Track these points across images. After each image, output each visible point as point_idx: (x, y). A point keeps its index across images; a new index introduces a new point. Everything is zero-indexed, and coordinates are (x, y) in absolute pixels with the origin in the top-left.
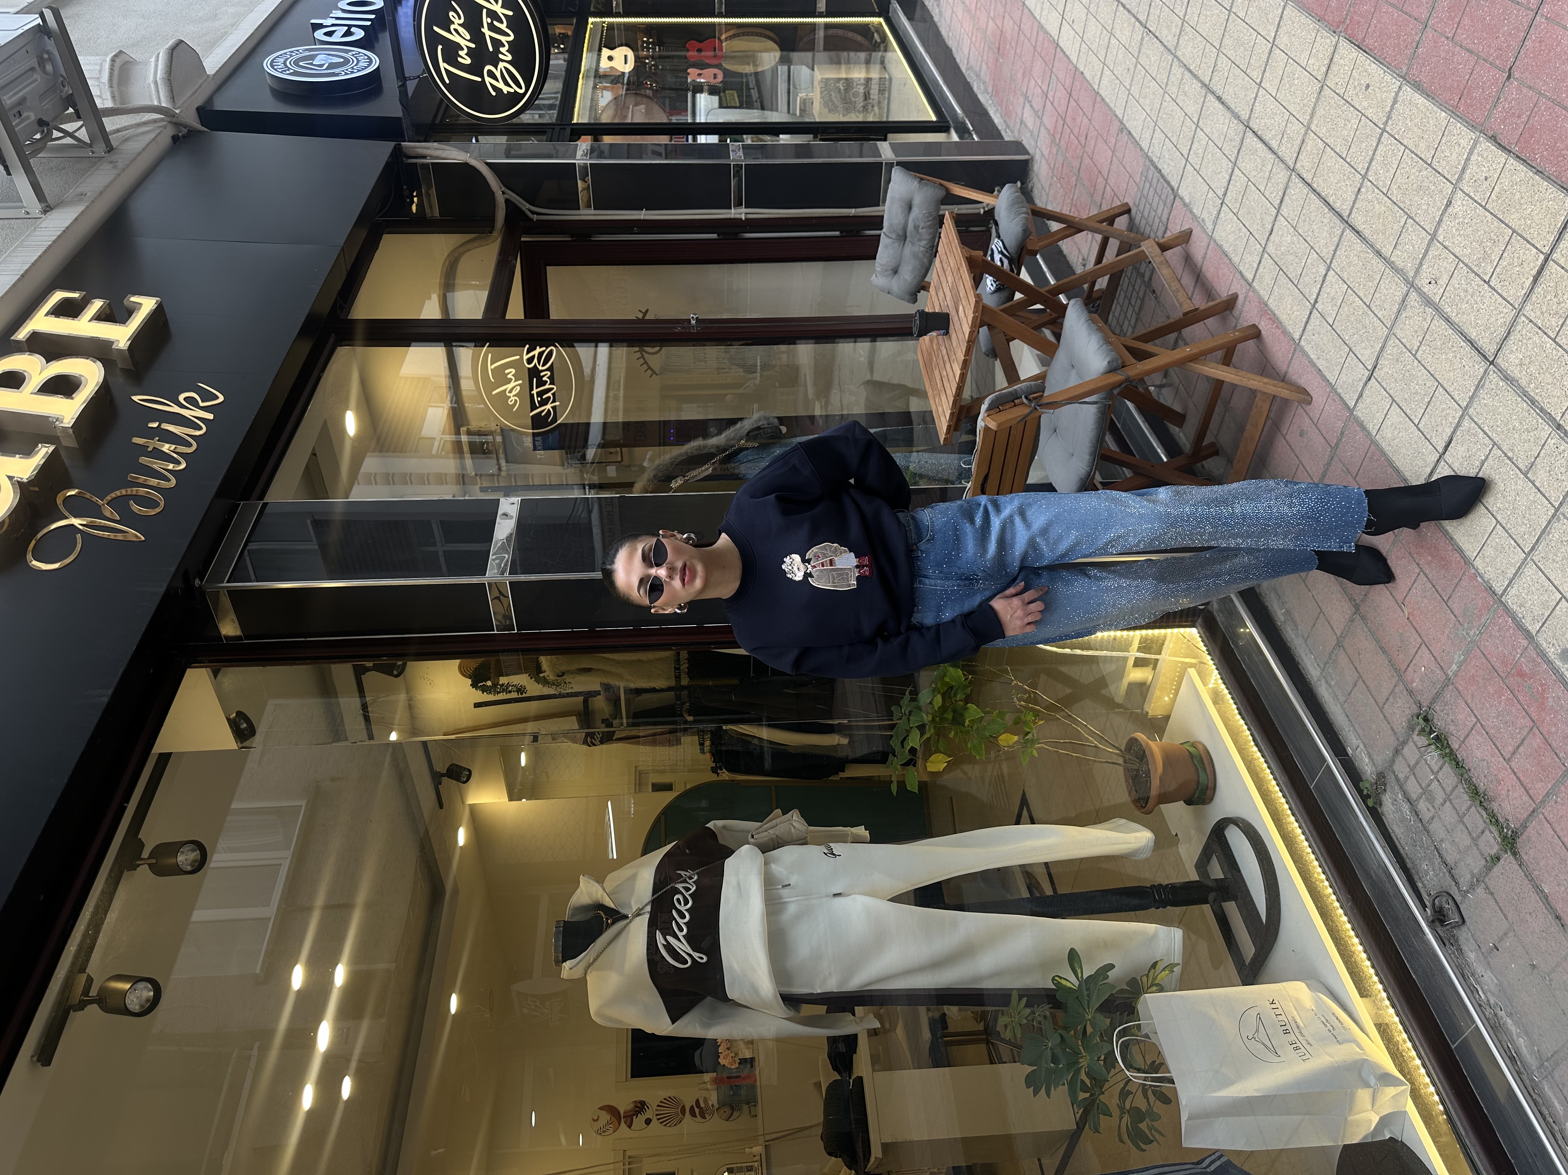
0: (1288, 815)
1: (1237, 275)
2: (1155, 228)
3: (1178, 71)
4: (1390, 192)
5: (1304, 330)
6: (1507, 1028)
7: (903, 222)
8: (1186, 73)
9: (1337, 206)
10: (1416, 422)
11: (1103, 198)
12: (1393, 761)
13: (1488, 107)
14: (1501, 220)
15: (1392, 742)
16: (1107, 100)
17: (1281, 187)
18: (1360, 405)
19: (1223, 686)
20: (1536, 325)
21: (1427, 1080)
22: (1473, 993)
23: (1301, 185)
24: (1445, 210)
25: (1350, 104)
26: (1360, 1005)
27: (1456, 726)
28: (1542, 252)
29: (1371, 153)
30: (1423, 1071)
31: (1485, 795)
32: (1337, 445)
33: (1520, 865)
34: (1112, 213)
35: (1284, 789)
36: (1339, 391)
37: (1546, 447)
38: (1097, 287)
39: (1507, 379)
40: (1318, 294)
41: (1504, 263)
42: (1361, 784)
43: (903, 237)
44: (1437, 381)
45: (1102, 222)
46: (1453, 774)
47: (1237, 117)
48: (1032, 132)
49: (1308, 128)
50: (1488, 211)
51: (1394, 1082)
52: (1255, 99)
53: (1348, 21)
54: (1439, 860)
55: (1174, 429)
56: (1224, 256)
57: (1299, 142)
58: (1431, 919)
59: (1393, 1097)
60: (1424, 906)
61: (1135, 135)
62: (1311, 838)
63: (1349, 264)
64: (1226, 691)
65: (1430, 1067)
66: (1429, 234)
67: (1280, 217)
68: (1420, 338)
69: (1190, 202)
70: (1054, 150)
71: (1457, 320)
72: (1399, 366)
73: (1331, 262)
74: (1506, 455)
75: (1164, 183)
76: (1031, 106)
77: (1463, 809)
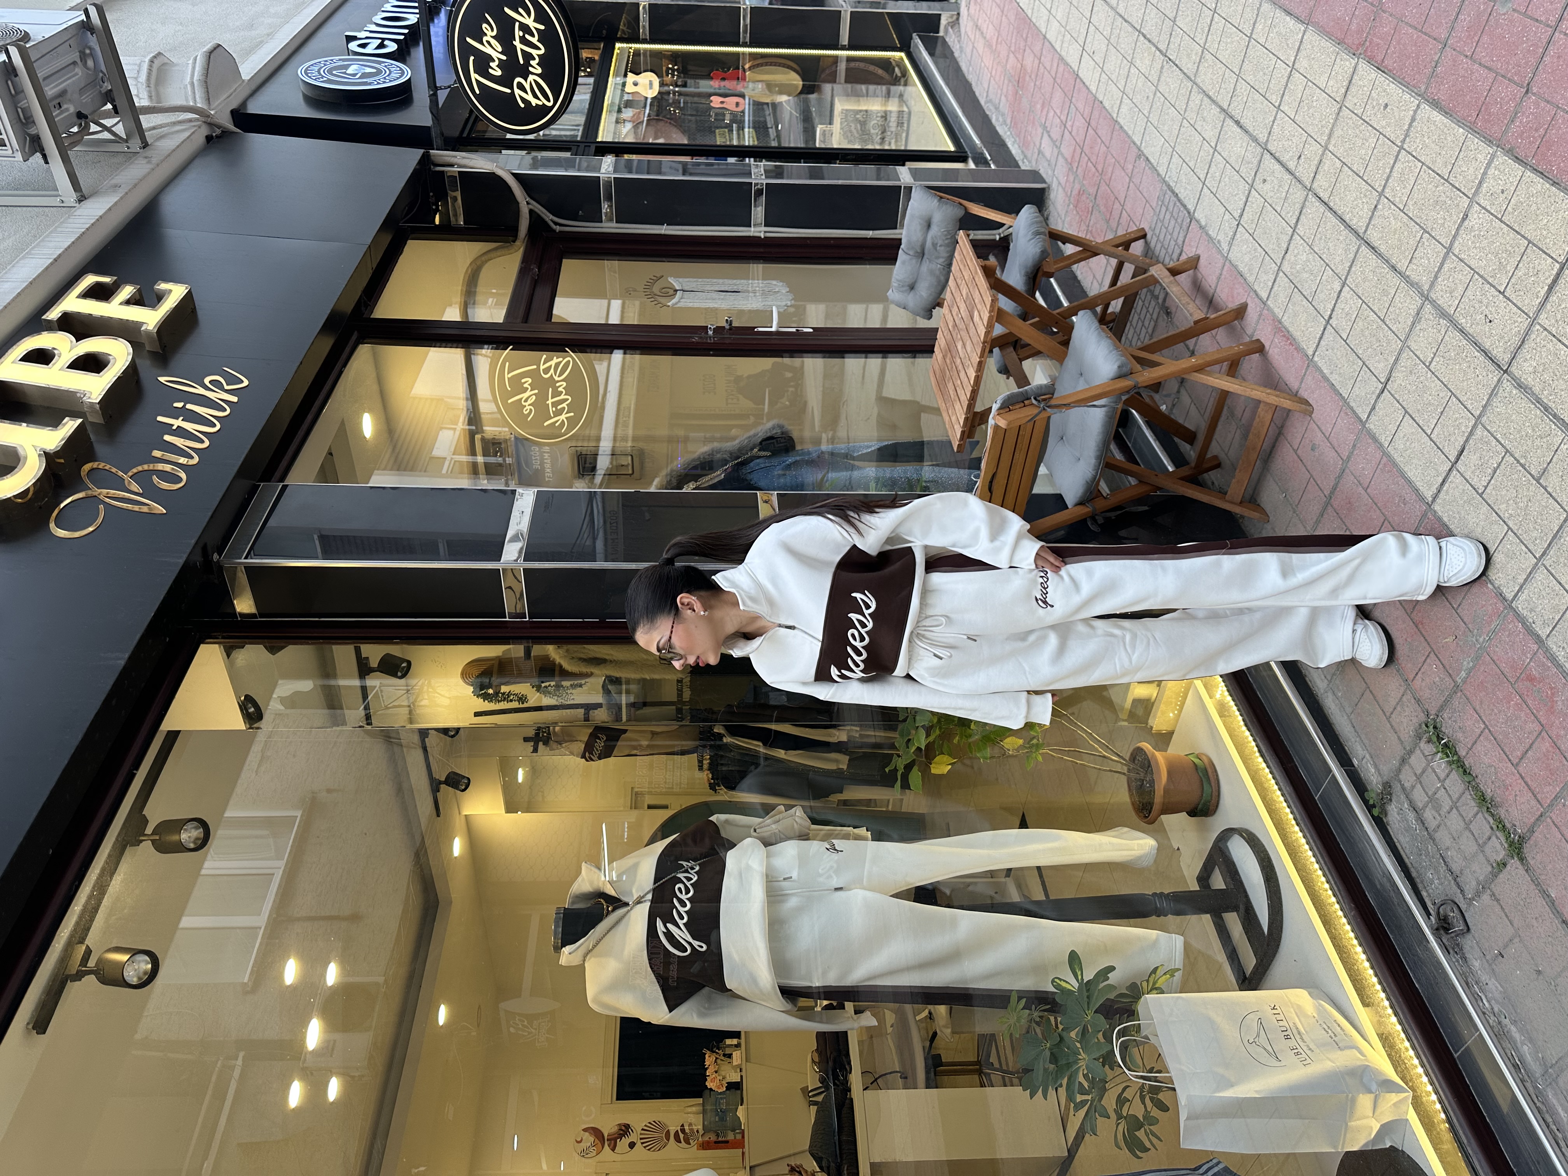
0: (1293, 826)
1: (1252, 294)
2: (1170, 251)
3: (1196, 98)
4: (1407, 207)
5: (1317, 346)
6: (1511, 1037)
7: (921, 239)
8: (1205, 98)
9: (1353, 223)
10: (1429, 432)
11: (1118, 224)
12: (1399, 771)
13: (1506, 122)
14: (1517, 232)
15: (1399, 752)
16: (1126, 128)
17: (1298, 206)
18: (1373, 418)
19: (1229, 698)
20: (1550, 333)
21: (1429, 1088)
22: (1477, 1001)
23: (1318, 204)
24: (1460, 226)
25: (1368, 123)
26: (1363, 1014)
27: (1464, 732)
28: (1557, 262)
29: (1388, 170)
30: (1425, 1079)
31: (1492, 800)
32: (1349, 457)
33: (1527, 871)
34: (1128, 237)
35: (1289, 799)
36: (1352, 404)
37: (1559, 452)
38: (1110, 310)
39: (1521, 387)
40: (1333, 310)
41: (1519, 273)
42: (1366, 794)
43: (921, 254)
44: (1451, 391)
45: (1117, 246)
46: (1460, 782)
47: (1255, 140)
48: (1049, 161)
49: (1326, 148)
50: (1505, 223)
51: (1398, 1089)
52: (1274, 122)
53: (1368, 43)
54: (1445, 868)
55: (1184, 447)
56: (1239, 276)
57: (1316, 162)
58: (1435, 926)
59: (1394, 1104)
60: (1428, 914)
61: (1152, 161)
62: (1315, 848)
63: (1365, 280)
64: (1232, 703)
65: (1432, 1075)
66: (1445, 248)
67: (1296, 236)
68: (1434, 350)
69: (1206, 225)
70: (1071, 178)
71: (1471, 331)
72: (1413, 378)
73: (1346, 279)
74: (1518, 462)
75: (1180, 206)
76: (1049, 136)
77: (1470, 816)
